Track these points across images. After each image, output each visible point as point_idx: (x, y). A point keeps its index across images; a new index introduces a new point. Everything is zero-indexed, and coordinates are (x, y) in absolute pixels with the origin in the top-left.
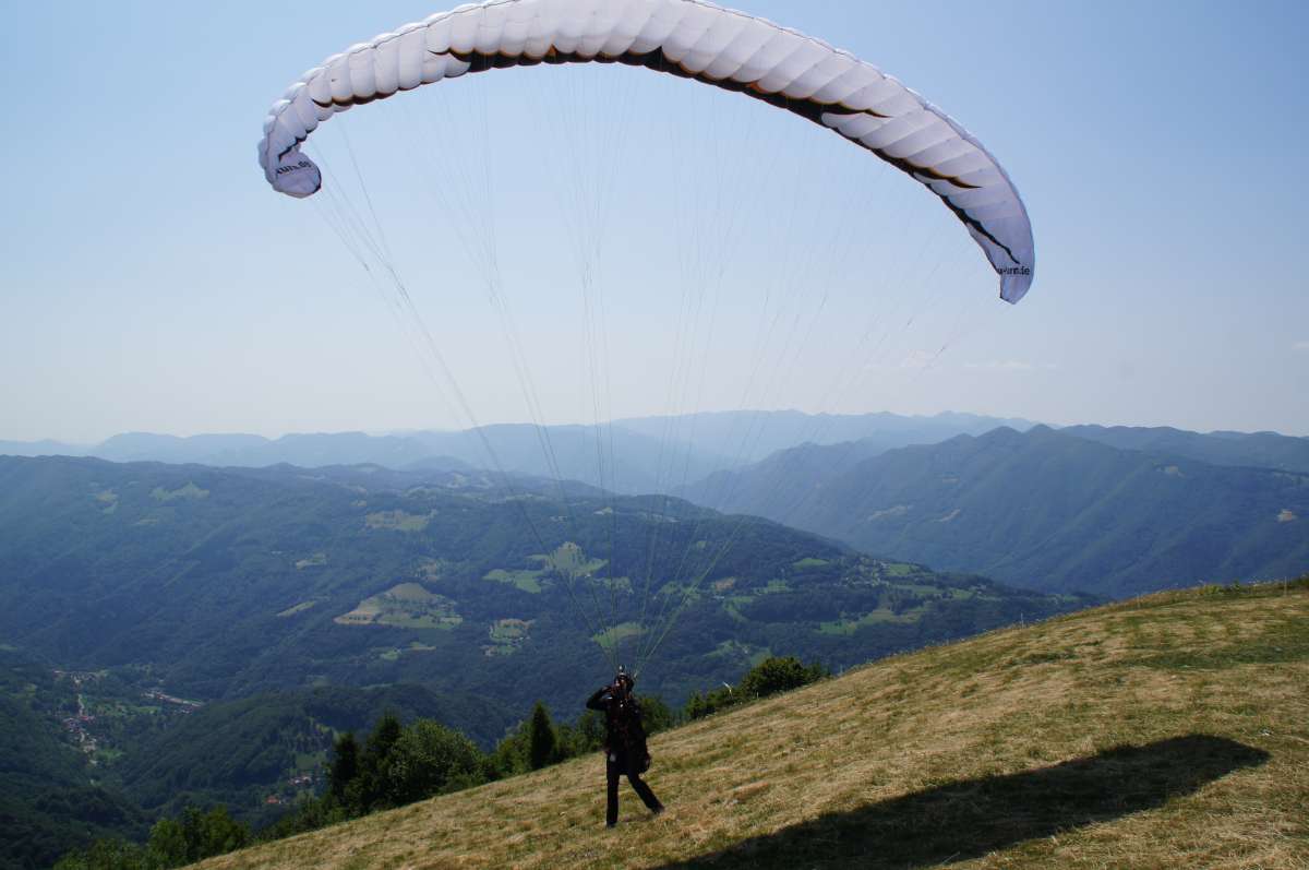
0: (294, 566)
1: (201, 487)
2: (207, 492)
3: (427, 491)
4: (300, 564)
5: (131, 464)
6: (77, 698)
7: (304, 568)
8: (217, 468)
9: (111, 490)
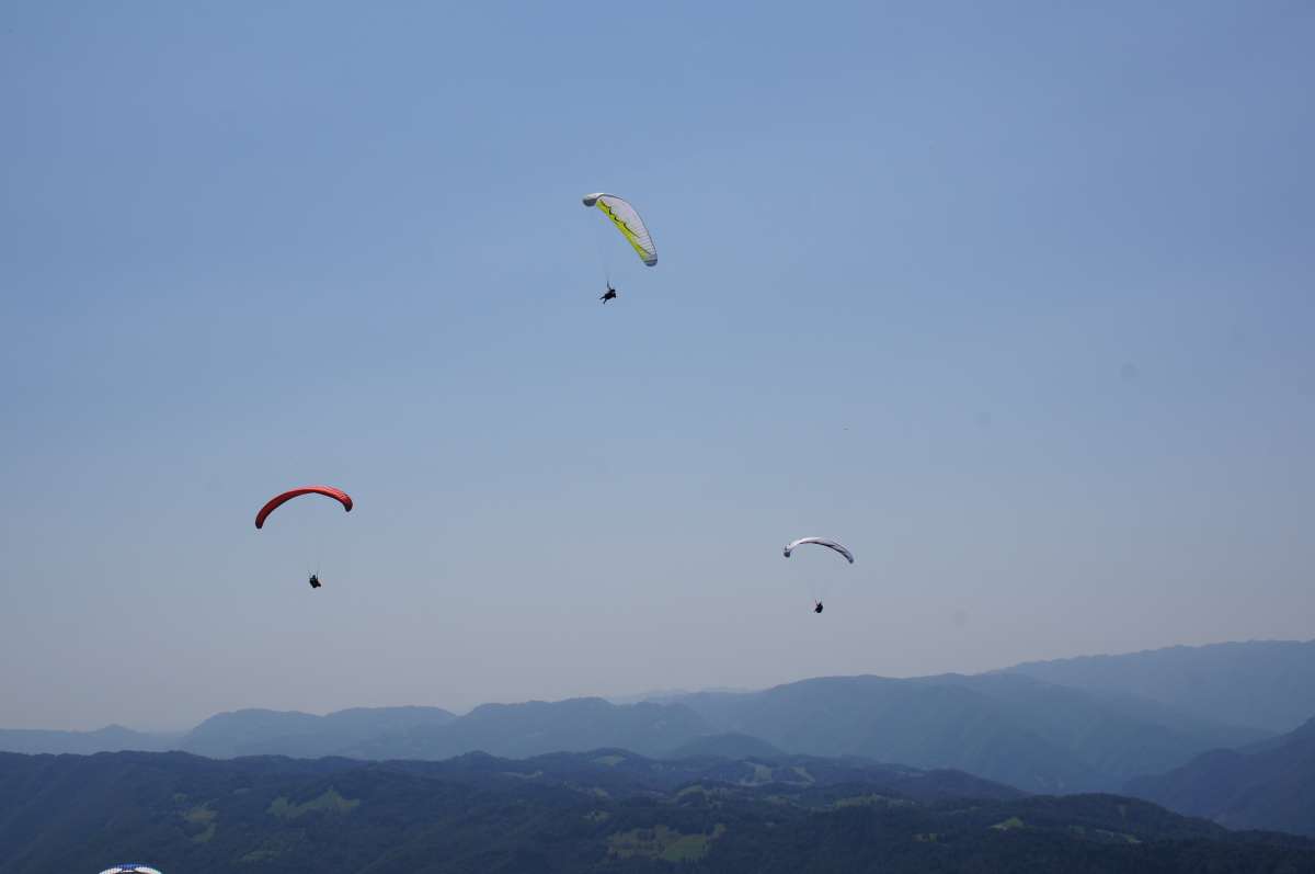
1: (348, 795)
2: (356, 803)
3: (708, 793)
5: (239, 761)
8: (372, 764)
9: (206, 804)
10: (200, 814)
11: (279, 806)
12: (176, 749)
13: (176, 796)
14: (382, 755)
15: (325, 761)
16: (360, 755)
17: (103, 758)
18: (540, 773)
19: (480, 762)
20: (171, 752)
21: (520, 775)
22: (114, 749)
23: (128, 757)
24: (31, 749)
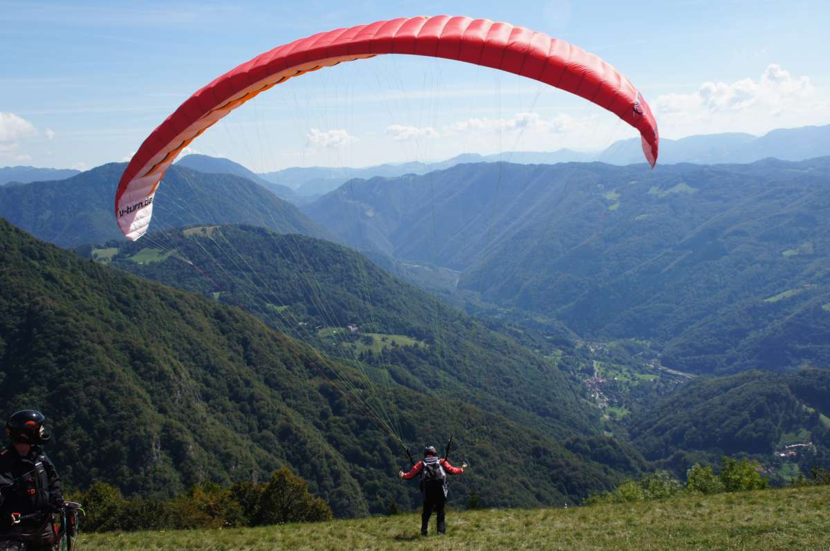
0: (781, 255)
1: (691, 183)
2: (697, 189)
4: (787, 253)
5: (629, 166)
6: (593, 363)
7: (791, 257)
8: (706, 166)
9: (614, 190)
10: (611, 195)
11: (653, 191)
12: (597, 160)
13: (599, 185)
14: (711, 161)
15: (680, 166)
16: (697, 161)
17: (560, 165)
18: (811, 169)
19: (772, 163)
20: (595, 162)
21: (798, 171)
22: (565, 161)
23: (572, 165)
24: (526, 162)
